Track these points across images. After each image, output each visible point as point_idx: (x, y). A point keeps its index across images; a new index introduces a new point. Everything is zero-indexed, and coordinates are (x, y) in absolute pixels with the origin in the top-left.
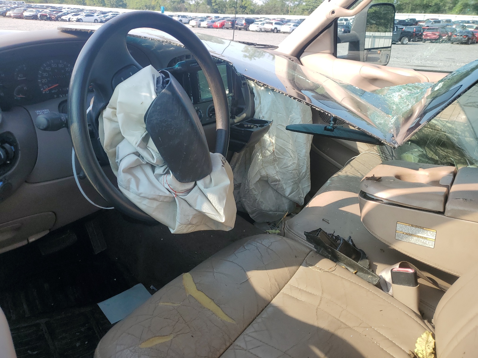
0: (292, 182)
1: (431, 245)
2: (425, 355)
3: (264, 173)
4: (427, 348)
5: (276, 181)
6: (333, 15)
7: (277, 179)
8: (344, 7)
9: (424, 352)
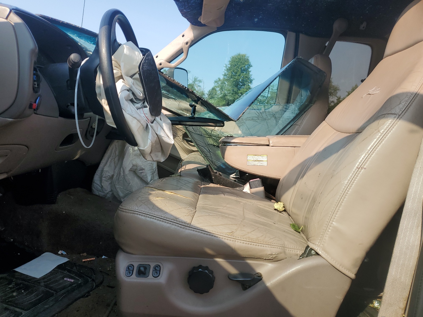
0: (151, 172)
1: (265, 164)
2: (281, 209)
3: (134, 163)
4: (281, 205)
5: (142, 169)
6: (161, 66)
7: (143, 168)
8: (168, 62)
9: (280, 207)
